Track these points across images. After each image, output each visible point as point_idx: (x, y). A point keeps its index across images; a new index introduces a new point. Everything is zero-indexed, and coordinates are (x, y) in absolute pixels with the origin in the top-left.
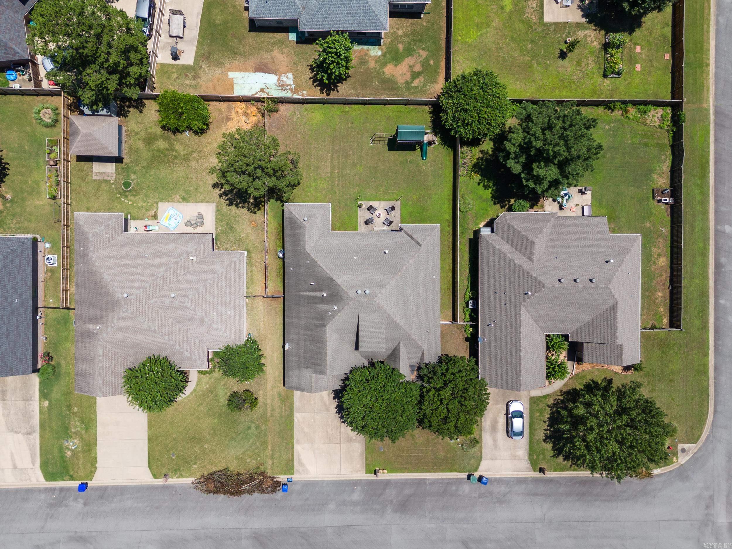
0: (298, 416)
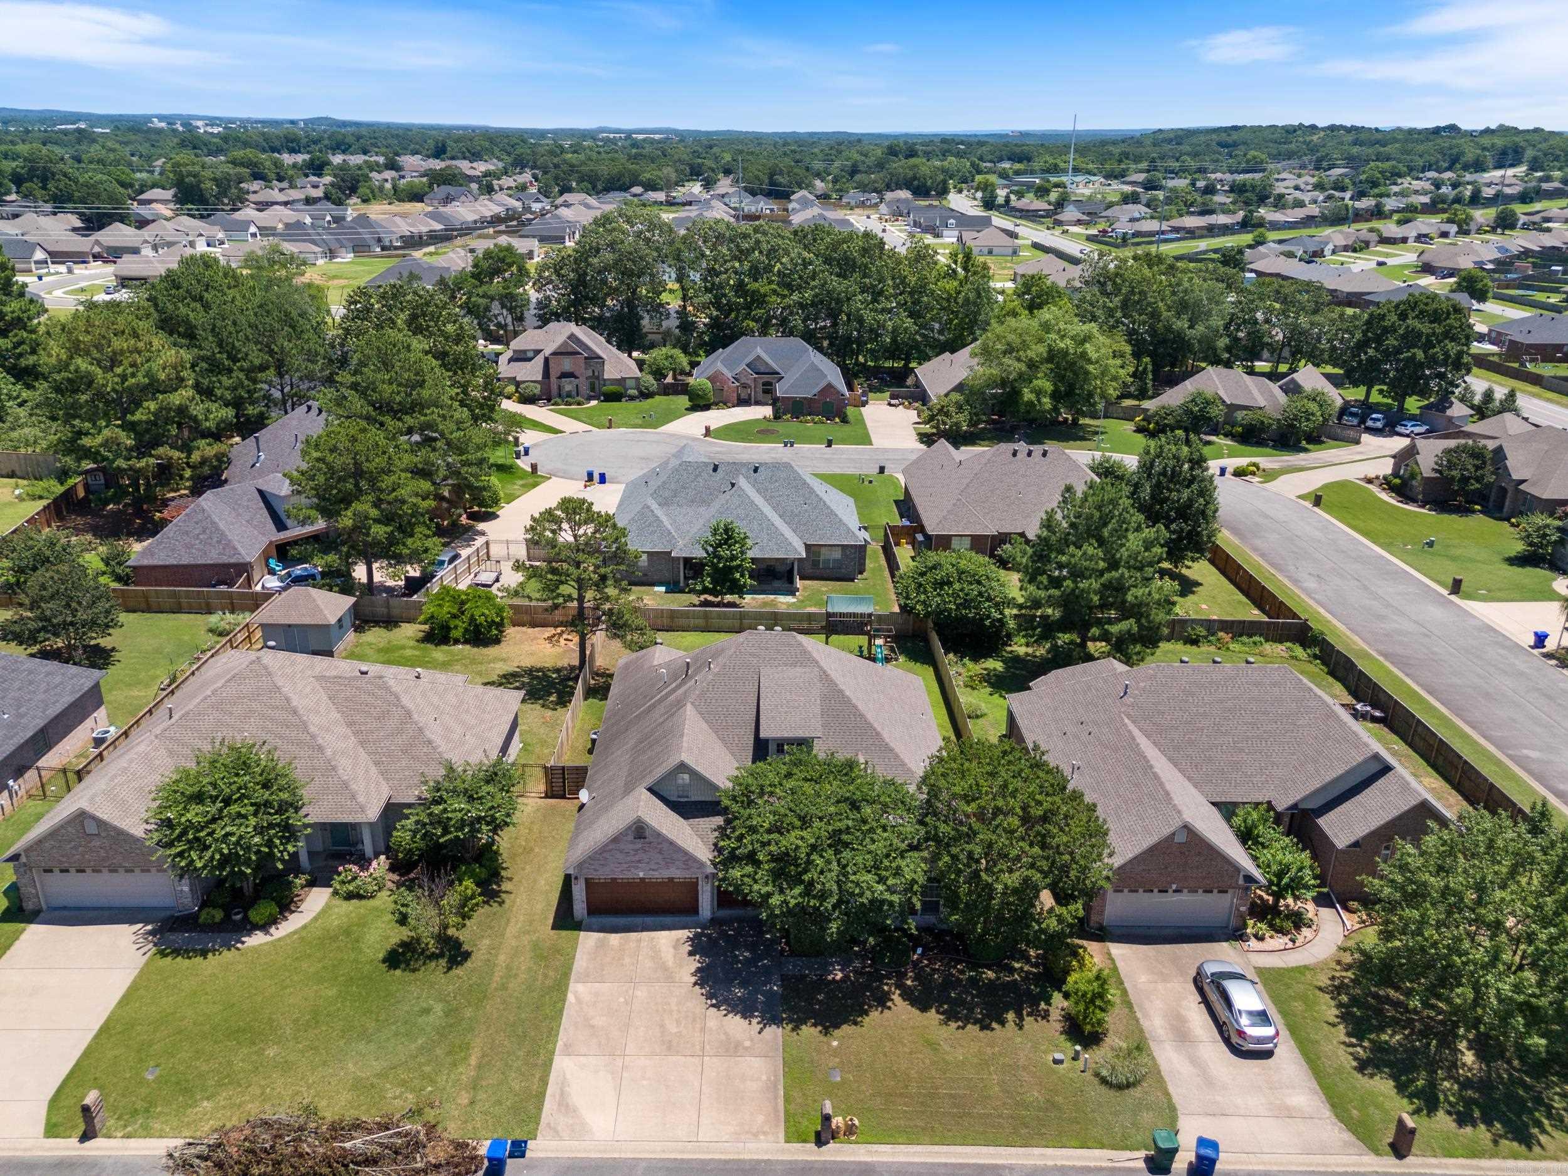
0: (577, 991)
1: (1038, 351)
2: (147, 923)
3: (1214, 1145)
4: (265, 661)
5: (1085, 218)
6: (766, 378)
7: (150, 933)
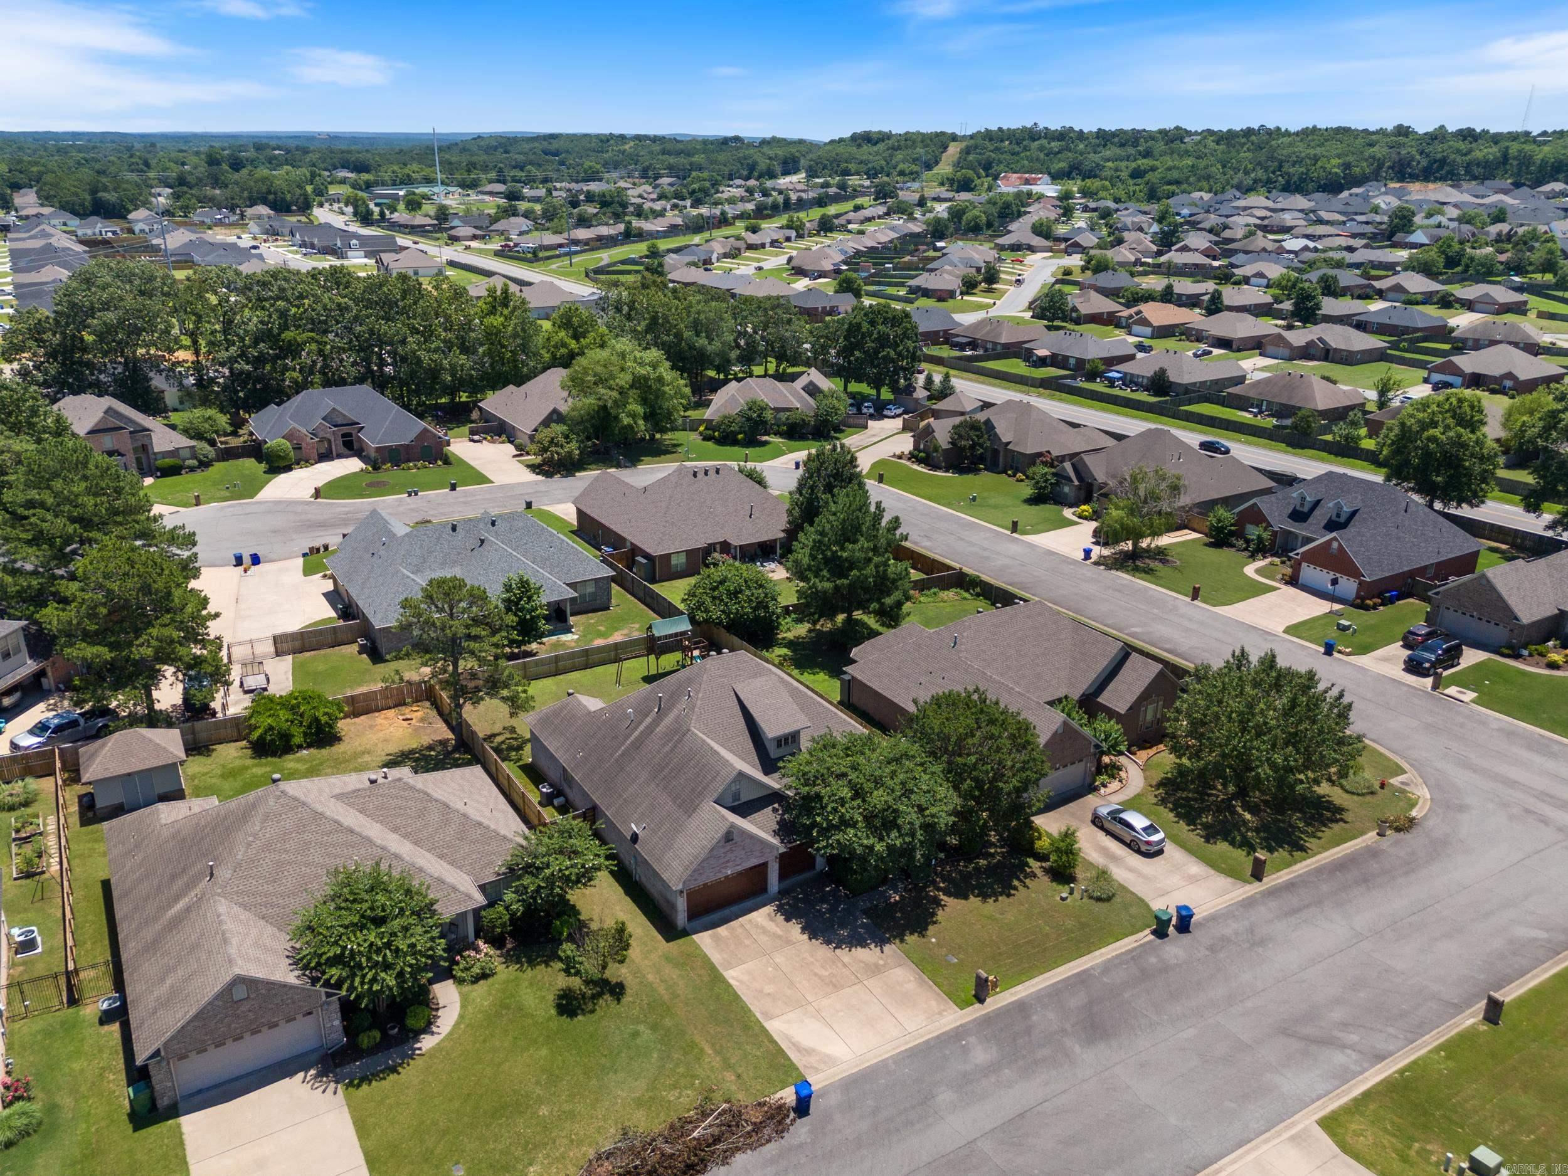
0: (733, 976)
1: (624, 379)
2: (307, 1071)
3: (1186, 908)
4: (291, 792)
5: (479, 232)
6: (346, 430)
7: (316, 1077)
